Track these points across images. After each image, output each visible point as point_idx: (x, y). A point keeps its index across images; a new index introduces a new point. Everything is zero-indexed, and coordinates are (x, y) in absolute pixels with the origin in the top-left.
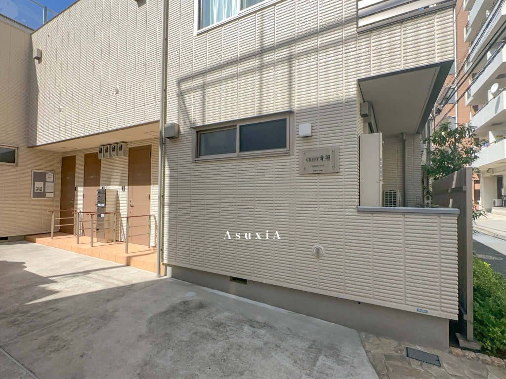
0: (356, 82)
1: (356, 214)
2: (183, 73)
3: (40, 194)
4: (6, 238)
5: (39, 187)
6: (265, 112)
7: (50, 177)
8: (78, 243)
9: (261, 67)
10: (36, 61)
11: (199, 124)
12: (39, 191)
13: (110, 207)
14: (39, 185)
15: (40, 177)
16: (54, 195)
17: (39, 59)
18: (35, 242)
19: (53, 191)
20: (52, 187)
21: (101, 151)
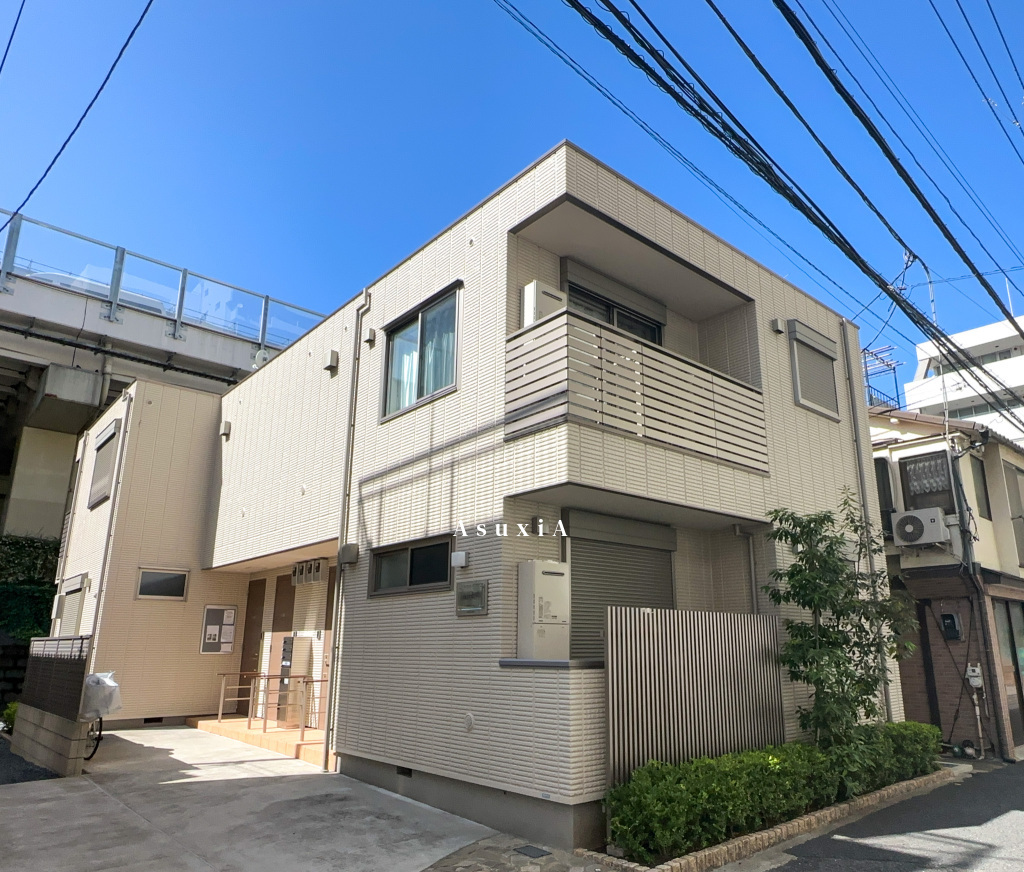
0: (502, 501)
1: (499, 669)
2: (367, 472)
3: (213, 646)
4: (159, 720)
5: (213, 633)
6: (431, 534)
7: (229, 617)
8: (249, 728)
9: (430, 473)
10: (224, 438)
11: (375, 545)
12: (211, 641)
13: (298, 668)
14: (213, 630)
15: (215, 617)
16: (233, 648)
17: (227, 435)
18: (196, 727)
19: (231, 640)
20: (229, 635)
21: (295, 572)
